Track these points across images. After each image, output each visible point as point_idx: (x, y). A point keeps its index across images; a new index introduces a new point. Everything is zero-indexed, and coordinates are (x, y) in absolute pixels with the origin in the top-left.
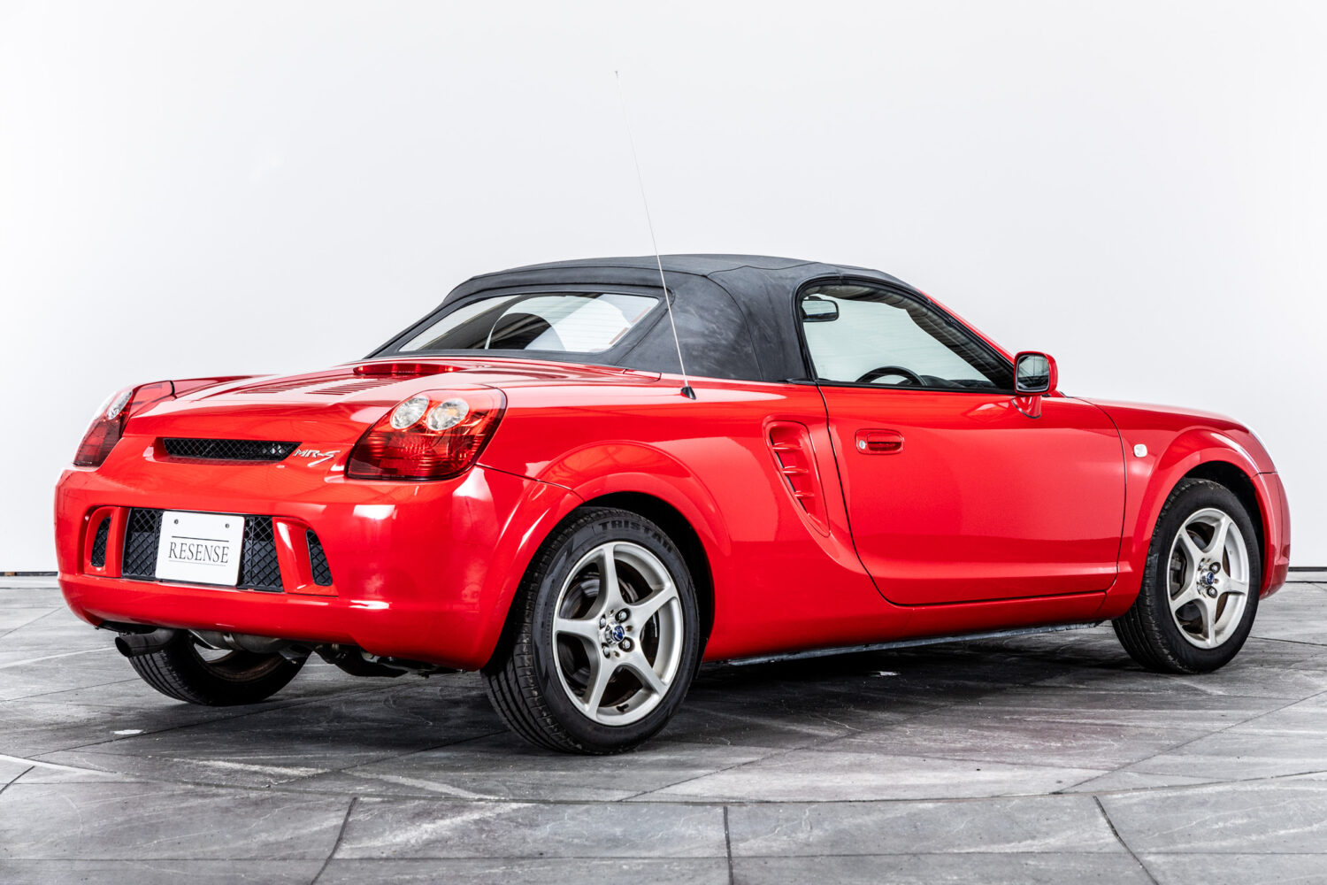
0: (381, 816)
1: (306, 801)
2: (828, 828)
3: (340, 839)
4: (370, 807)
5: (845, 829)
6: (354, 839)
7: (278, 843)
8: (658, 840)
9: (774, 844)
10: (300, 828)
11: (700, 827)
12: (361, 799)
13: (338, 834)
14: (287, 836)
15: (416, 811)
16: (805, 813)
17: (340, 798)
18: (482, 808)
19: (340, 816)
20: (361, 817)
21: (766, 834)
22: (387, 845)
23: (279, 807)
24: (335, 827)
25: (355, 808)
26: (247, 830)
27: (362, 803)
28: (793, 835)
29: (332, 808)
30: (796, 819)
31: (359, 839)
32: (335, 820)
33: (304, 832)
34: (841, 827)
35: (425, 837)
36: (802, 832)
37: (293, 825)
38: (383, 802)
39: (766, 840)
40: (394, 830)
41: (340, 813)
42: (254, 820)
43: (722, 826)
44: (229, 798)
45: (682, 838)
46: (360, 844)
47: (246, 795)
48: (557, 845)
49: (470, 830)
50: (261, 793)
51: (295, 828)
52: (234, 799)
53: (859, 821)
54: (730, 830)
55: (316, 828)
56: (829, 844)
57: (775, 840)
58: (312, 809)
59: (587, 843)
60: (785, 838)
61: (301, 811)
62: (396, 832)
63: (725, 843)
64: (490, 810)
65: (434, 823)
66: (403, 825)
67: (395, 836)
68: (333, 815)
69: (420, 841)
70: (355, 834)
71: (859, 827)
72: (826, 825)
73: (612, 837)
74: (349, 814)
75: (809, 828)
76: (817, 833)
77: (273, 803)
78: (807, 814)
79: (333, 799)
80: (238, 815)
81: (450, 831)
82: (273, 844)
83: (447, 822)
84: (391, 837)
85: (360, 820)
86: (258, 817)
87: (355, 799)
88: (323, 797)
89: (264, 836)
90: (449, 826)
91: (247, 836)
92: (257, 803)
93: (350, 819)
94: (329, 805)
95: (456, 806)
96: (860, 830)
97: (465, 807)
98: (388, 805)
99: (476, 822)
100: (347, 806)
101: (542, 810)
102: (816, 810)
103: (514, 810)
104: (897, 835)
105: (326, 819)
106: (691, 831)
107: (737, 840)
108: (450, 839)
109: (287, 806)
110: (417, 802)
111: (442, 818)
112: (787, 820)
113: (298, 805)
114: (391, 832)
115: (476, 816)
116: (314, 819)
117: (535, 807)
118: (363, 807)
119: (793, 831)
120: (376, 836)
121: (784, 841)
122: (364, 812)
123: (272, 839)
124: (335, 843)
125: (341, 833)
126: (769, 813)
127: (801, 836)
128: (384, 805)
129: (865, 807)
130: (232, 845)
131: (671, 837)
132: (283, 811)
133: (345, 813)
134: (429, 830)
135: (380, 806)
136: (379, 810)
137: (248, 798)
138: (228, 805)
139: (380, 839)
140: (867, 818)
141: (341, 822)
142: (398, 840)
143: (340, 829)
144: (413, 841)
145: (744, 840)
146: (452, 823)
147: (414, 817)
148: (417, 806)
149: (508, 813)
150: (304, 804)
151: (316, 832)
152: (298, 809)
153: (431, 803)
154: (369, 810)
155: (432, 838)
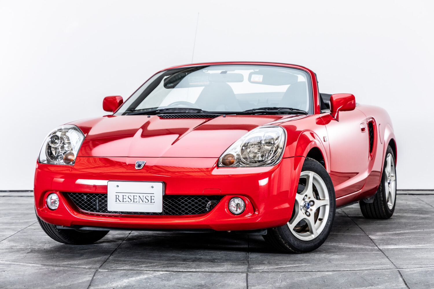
0: (107, 277)
1: (77, 271)
2: (289, 281)
3: (90, 285)
4: (103, 273)
5: (295, 282)
6: (96, 285)
7: (65, 287)
8: (219, 286)
9: (266, 287)
10: (74, 281)
11: (236, 281)
12: (100, 270)
13: (89, 283)
14: (68, 284)
15: (122, 274)
16: (279, 276)
17: (91, 270)
18: (148, 273)
19: (90, 277)
20: (99, 277)
21: (263, 284)
22: (109, 288)
23: (66, 273)
24: (88, 280)
25: (96, 273)
26: (52, 281)
27: (100, 272)
28: (274, 284)
29: (87, 274)
30: (276, 278)
31: (98, 285)
32: (88, 278)
33: (76, 282)
34: (294, 281)
35: (124, 284)
36: (278, 283)
37: (71, 280)
38: (108, 271)
39: (263, 286)
40: (112, 282)
41: (90, 275)
42: (55, 278)
43: (245, 281)
44: (46, 270)
45: (229, 285)
46: (98, 287)
47: (53, 269)
48: (177, 287)
49: (143, 282)
50: (59, 268)
51: (72, 281)
52: (48, 270)
53: (301, 279)
54: (248, 282)
55: (81, 281)
56: (288, 287)
57: (267, 286)
58: (79, 274)
59: (190, 287)
60: (271, 285)
61: (75, 275)
62: (113, 283)
63: (246, 287)
64: (151, 274)
65: (128, 279)
66: (116, 280)
67: (112, 285)
68: (88, 276)
69: (122, 286)
70: (96, 283)
71: (301, 281)
72: (288, 280)
73: (200, 285)
74: (94, 276)
75: (281, 281)
76: (284, 283)
77: (64, 272)
78: (280, 276)
79: (88, 270)
80: (49, 276)
81: (135, 282)
82: (63, 287)
83: (134, 279)
84: (110, 285)
85: (98, 278)
86: (57, 277)
87: (97, 270)
88: (84, 269)
89: (59, 284)
90: (134, 280)
91: (52, 284)
92: (57, 272)
93: (94, 278)
94: (87, 272)
95: (138, 273)
96: (302, 282)
97: (141, 273)
98: (111, 272)
99: (145, 279)
100: (94, 273)
101: (172, 274)
102: (284, 274)
103: (161, 274)
104: (317, 284)
105: (85, 278)
106: (233, 283)
107: (251, 286)
108: (134, 285)
109: (70, 273)
110: (122, 271)
111: (131, 277)
112: (272, 278)
113: (74, 272)
114: (111, 283)
115: (146, 276)
116: (80, 278)
117: (170, 273)
118: (100, 273)
119: (274, 283)
120: (104, 284)
121: (270, 286)
122: (101, 275)
123: (62, 285)
124: (88, 287)
125: (91, 283)
126: (265, 276)
127: (277, 285)
128: (109, 272)
129: (304, 273)
130: (46, 287)
131: (224, 285)
132: (68, 274)
133: (93, 275)
134: (126, 282)
135: (107, 273)
136: (106, 274)
137: (54, 270)
138: (46, 272)
139: (106, 285)
140: (305, 278)
141: (91, 279)
142: (113, 285)
143: (90, 282)
144: (119, 286)
145: (254, 286)
146: (136, 279)
147: (120, 277)
148: (122, 273)
149: (159, 276)
150: (76, 272)
151: (80, 283)
152: (74, 274)
153: (128, 271)
154: (102, 274)
155: (127, 285)
